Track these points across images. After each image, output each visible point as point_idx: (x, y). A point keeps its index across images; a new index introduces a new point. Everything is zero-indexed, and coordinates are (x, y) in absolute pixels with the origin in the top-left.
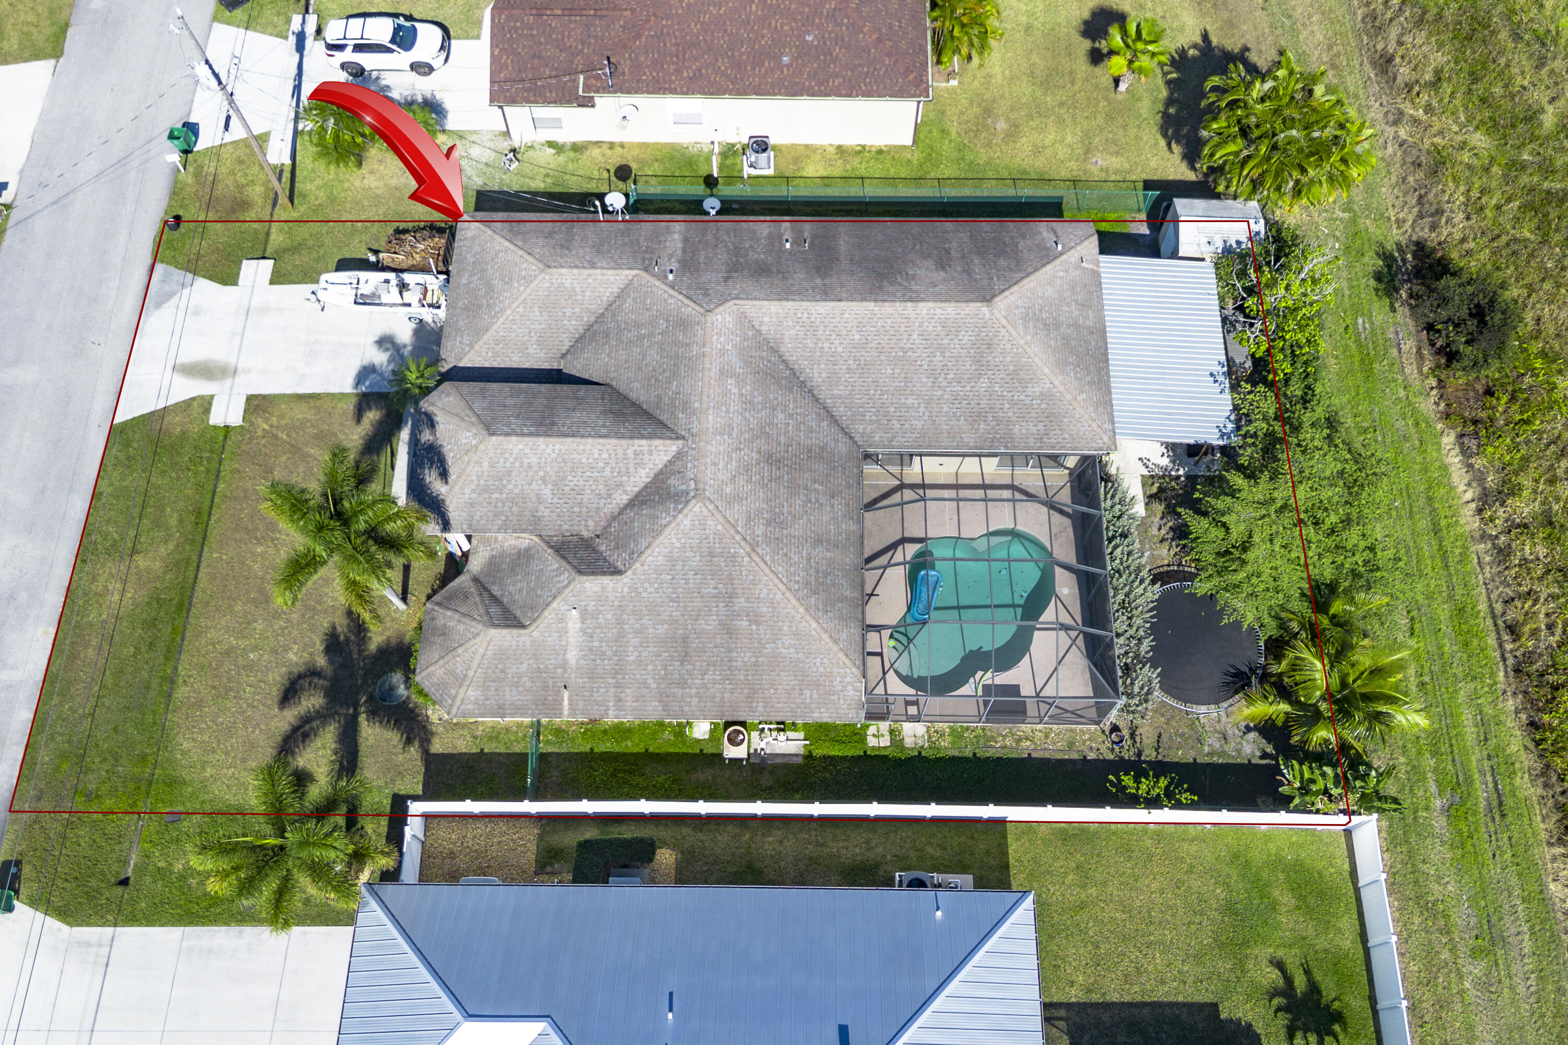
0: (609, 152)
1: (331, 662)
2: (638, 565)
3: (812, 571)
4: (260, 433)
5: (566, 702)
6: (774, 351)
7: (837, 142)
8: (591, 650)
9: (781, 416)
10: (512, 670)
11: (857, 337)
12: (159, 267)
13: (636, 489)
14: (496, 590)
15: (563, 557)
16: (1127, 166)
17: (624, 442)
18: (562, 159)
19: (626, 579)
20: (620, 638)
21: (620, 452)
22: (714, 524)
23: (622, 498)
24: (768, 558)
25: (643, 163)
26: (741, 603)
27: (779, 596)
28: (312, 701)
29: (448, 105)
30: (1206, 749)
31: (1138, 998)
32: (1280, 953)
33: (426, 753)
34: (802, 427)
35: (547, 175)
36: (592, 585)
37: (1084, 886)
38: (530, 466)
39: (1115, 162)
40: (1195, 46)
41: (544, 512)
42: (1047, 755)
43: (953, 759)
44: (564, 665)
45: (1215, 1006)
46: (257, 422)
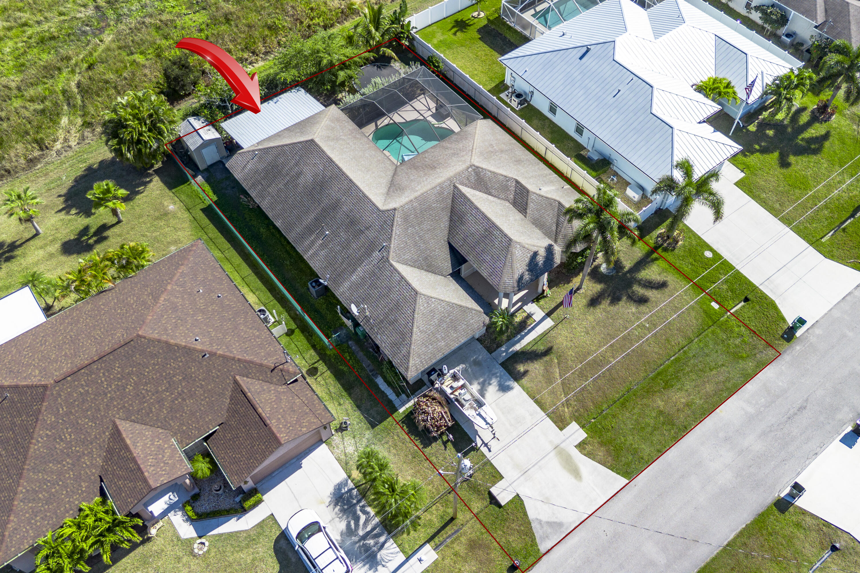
2: (511, 176)
4: (570, 409)
14: (554, 228)
15: (527, 203)
16: (166, 199)
19: (517, 178)
29: (330, 489)
32: (451, 35)
39: (167, 203)
40: (69, 212)
45: (479, 39)
46: (567, 415)
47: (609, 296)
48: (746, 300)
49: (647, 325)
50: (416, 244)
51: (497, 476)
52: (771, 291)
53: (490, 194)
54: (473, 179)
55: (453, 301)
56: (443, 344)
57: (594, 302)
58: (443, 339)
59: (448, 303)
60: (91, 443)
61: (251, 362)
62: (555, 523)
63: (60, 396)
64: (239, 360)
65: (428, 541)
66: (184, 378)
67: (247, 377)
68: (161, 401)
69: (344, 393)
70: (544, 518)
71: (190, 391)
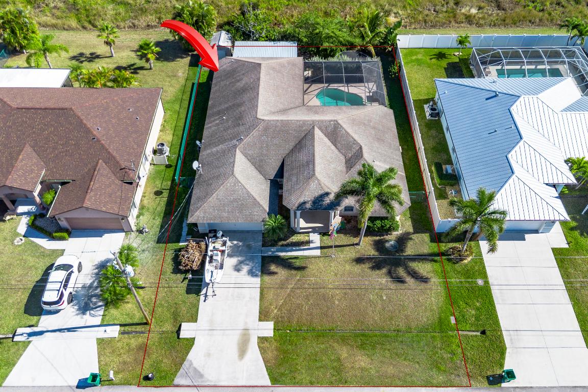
0: (147, 198)
1: (384, 267)
4: (279, 313)
11: (270, 94)
13: (330, 143)
15: (355, 163)
17: (316, 141)
18: (146, 213)
21: (319, 142)
23: (333, 147)
26: (366, 122)
32: (428, 59)
36: (365, 154)
38: (325, 167)
39: (180, 71)
40: (136, 53)
45: (444, 68)
46: (273, 315)
47: (374, 262)
48: (483, 332)
49: (384, 298)
50: (261, 148)
51: (194, 318)
52: (511, 340)
53: (335, 145)
54: (329, 130)
55: (252, 193)
56: (226, 215)
57: (359, 260)
58: (228, 212)
59: (248, 192)
60: (8, 148)
61: (114, 158)
62: (199, 372)
63: (14, 116)
64: (109, 152)
65: (121, 325)
66: (75, 144)
67: (106, 164)
68: (55, 148)
69: (162, 215)
70: (195, 364)
71: (72, 153)
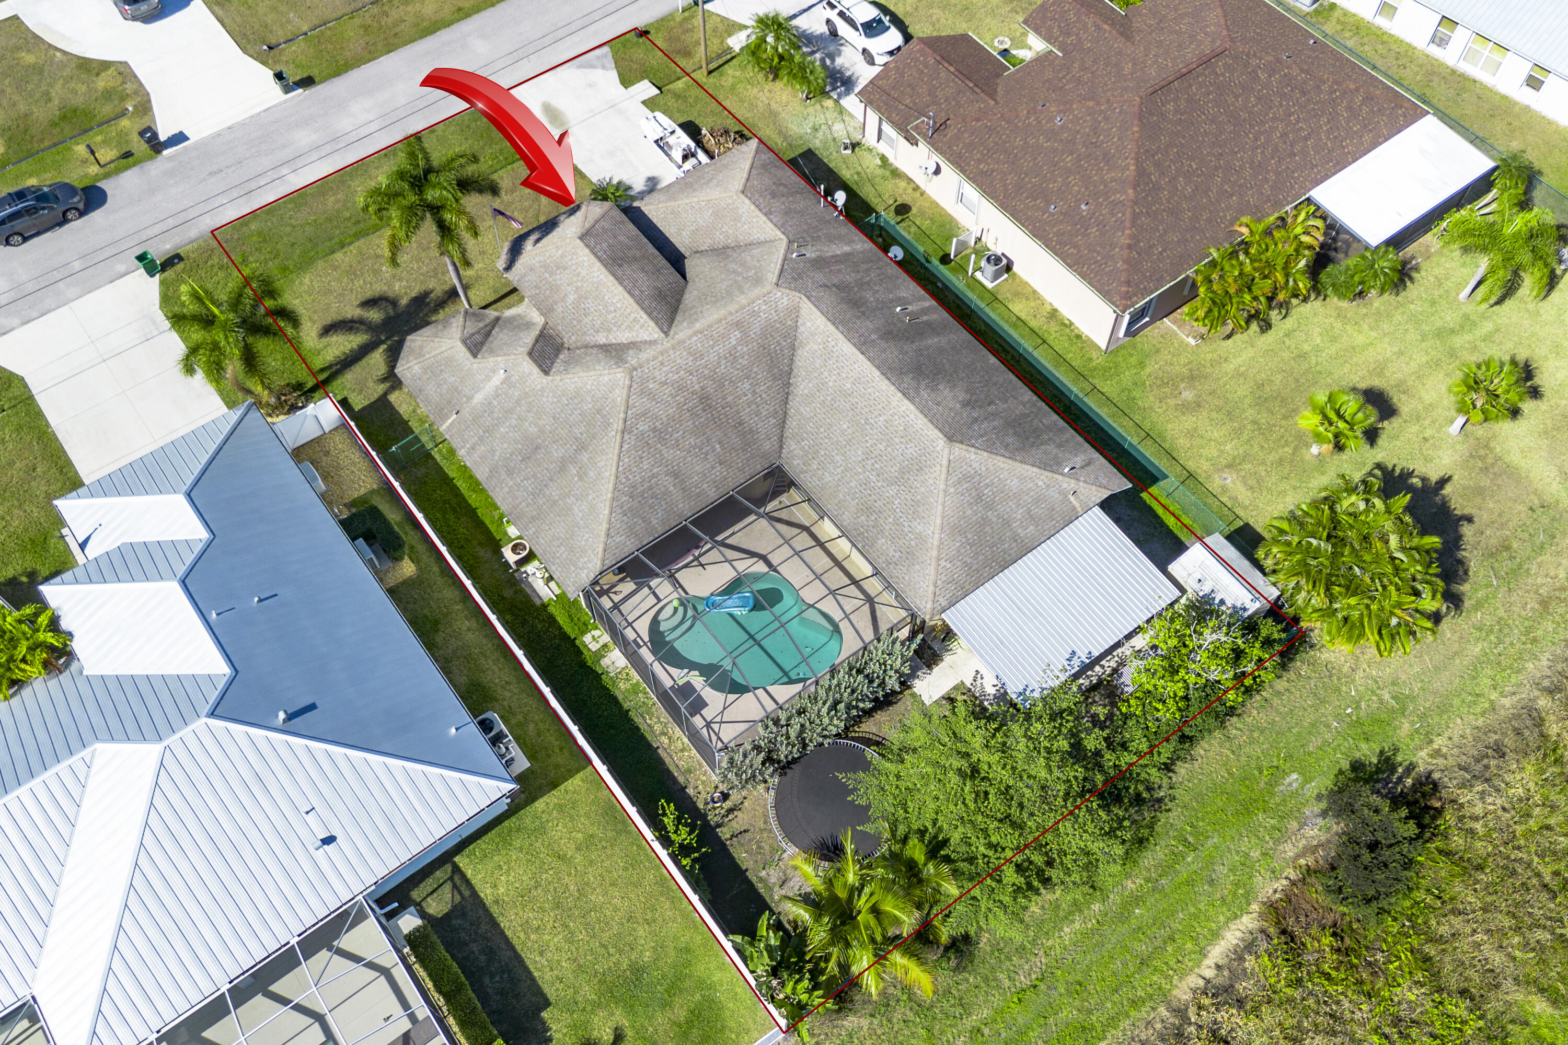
0: (910, 191)
1: (408, 306)
2: (558, 378)
3: (647, 485)
5: (450, 421)
6: (793, 348)
7: (1056, 305)
8: (490, 403)
9: (747, 385)
10: (445, 375)
11: (848, 386)
12: (606, 49)
13: (614, 341)
15: (537, 341)
16: (1247, 503)
17: (636, 306)
18: (880, 172)
19: (545, 380)
20: (510, 411)
21: (628, 311)
22: (619, 395)
23: (602, 339)
24: (626, 446)
25: (922, 213)
26: (585, 457)
27: (607, 474)
28: (375, 315)
30: (763, 873)
31: (515, 942)
32: (630, 1033)
33: (385, 394)
34: (753, 407)
35: (858, 173)
36: (529, 368)
37: (578, 849)
38: (578, 275)
39: (1242, 494)
40: (1424, 479)
41: (559, 309)
42: (667, 760)
43: (615, 700)
44: (470, 398)
45: (547, 1003)
70: (599, 72)
